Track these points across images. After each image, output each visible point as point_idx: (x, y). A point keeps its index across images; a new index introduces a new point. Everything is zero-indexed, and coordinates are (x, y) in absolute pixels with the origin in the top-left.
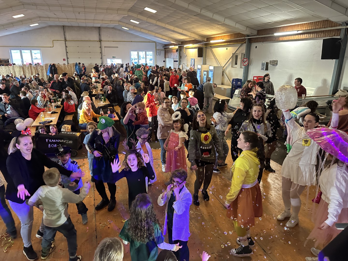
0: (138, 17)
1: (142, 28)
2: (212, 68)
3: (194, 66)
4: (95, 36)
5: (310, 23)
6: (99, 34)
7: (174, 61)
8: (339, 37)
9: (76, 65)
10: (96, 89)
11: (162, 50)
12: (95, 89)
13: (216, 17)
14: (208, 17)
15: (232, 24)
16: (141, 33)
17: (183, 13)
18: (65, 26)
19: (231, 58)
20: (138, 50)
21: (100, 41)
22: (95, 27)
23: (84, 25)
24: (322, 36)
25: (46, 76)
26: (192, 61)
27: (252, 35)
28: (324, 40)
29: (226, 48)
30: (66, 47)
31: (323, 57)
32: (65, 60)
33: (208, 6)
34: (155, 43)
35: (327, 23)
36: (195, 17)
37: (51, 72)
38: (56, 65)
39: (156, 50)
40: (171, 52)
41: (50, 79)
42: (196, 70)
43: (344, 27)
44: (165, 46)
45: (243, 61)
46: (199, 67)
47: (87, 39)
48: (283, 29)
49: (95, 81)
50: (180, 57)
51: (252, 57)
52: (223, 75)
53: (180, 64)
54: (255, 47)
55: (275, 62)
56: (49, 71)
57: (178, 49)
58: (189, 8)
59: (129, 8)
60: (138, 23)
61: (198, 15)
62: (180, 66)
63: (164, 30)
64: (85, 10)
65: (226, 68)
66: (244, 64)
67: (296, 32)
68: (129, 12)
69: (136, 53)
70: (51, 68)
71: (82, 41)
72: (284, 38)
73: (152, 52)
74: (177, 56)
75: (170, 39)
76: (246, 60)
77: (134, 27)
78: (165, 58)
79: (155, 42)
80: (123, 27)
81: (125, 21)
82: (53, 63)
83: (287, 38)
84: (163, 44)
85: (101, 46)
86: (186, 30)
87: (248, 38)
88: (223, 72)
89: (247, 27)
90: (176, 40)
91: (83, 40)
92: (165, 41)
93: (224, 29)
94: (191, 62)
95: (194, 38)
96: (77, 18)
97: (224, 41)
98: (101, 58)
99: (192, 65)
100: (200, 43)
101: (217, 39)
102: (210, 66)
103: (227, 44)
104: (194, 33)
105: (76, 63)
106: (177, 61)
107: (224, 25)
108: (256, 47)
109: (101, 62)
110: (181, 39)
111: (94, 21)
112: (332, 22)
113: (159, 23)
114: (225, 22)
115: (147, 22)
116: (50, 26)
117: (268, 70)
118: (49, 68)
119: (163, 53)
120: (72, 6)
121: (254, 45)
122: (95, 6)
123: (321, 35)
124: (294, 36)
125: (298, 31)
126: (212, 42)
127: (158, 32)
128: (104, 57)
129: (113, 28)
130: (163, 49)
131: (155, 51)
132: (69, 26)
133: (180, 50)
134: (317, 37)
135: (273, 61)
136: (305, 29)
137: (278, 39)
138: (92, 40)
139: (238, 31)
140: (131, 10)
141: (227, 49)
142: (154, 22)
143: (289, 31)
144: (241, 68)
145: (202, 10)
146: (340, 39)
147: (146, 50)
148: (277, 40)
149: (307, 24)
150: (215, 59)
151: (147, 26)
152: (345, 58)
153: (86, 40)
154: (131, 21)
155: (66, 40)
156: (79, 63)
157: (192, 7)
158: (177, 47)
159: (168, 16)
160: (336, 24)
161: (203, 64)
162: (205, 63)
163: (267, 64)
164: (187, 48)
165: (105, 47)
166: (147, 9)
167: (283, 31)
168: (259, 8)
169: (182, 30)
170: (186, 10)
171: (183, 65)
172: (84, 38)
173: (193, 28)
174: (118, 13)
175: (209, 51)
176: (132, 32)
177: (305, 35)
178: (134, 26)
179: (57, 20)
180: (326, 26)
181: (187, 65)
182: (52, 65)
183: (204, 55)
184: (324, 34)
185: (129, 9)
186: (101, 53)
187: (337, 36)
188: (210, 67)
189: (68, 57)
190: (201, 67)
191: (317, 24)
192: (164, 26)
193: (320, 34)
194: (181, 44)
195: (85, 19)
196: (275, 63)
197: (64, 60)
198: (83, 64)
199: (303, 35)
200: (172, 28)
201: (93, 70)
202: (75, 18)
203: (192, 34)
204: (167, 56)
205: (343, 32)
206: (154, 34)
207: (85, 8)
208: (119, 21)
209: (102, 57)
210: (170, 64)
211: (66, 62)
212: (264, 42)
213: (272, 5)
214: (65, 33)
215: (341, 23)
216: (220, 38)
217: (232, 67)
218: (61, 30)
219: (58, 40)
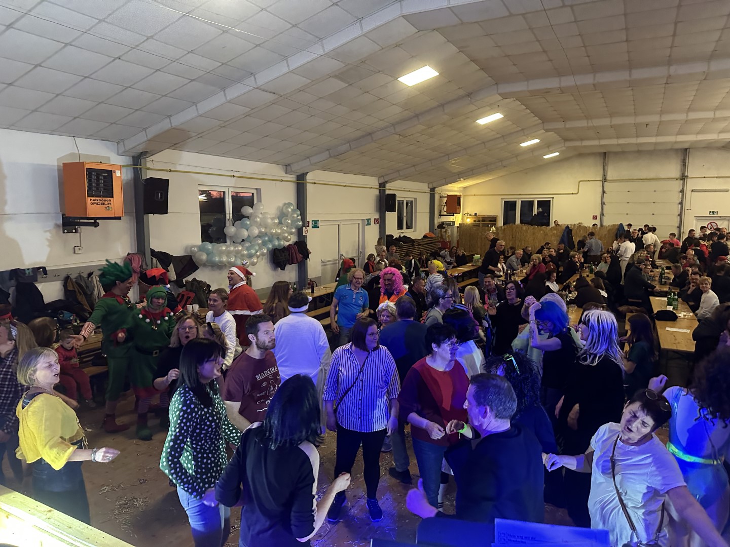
4: (672, 169)
6: (682, 164)
18: (610, 152)
21: (683, 177)
30: (604, 192)
47: (652, 176)
71: (639, 179)
85: (683, 189)
91: (641, 178)
96: (639, 135)
98: (681, 215)
105: (621, 225)
109: (678, 224)
120: (635, 112)
132: (616, 153)
138: (663, 177)
153: (648, 178)
155: (605, 179)
165: (692, 191)
172: (644, 174)
186: (681, 203)
189: (604, 212)
207: (661, 113)
209: (681, 212)
214: (606, 168)
218: (599, 161)
219: (589, 181)
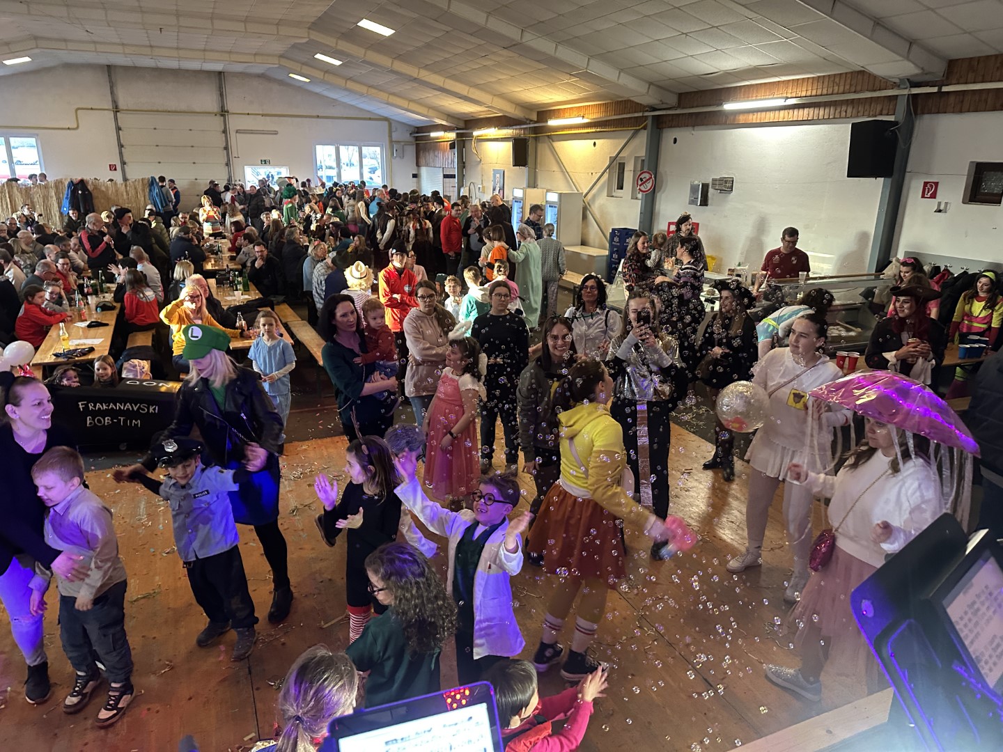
0: (339, 47)
1: (350, 79)
2: (553, 197)
3: (501, 192)
4: (206, 99)
5: (819, 77)
6: (219, 92)
7: (446, 176)
8: (892, 118)
9: (152, 182)
10: (217, 254)
11: (407, 143)
12: (214, 256)
13: (565, 53)
14: (544, 54)
15: (609, 73)
16: (347, 93)
17: (473, 39)
18: (115, 66)
19: (605, 171)
20: (337, 142)
21: (223, 113)
22: (209, 73)
23: (173, 64)
24: (849, 115)
25: (58, 214)
26: (498, 175)
27: (664, 106)
28: (853, 124)
29: (593, 141)
30: (119, 129)
31: (852, 173)
32: (115, 169)
33: (543, 22)
34: (386, 123)
35: (861, 78)
36: (505, 52)
37: (74, 205)
38: (88, 182)
39: (391, 142)
40: (434, 151)
41: (71, 227)
42: (507, 202)
43: (906, 92)
44: (417, 133)
45: (639, 180)
46: (519, 193)
47: (183, 106)
48: (747, 92)
49: (211, 232)
50: (462, 165)
51: (664, 167)
52: (584, 217)
53: (461, 185)
54: (672, 141)
55: (726, 182)
56: (66, 203)
57: (454, 140)
58: (488, 25)
59: (312, 20)
60: (338, 63)
61: (513, 46)
62: (462, 190)
63: (416, 85)
64: (178, 20)
65: (594, 197)
66: (642, 188)
67: (781, 102)
68: (313, 30)
69: (331, 149)
70: (74, 193)
71: (166, 111)
72: (751, 116)
73: (378, 149)
74: (453, 161)
75: (431, 113)
76: (647, 176)
77: (326, 75)
78: (418, 165)
79: (386, 119)
80: (291, 75)
81: (301, 55)
82: (79, 178)
83: (759, 117)
84: (410, 126)
85: (225, 128)
86: (477, 86)
87: (653, 116)
88: (585, 209)
89: (651, 84)
90: (450, 116)
91: (169, 109)
92: (418, 118)
93: (586, 88)
94: (494, 181)
95: (500, 110)
96: (153, 44)
97: (586, 121)
98: (228, 164)
99: (498, 189)
100: (518, 127)
101: (567, 115)
102: (548, 191)
103: (594, 130)
104: (502, 96)
105: (153, 178)
106: (453, 176)
107: (586, 76)
108: (675, 141)
109: (227, 177)
110: (464, 113)
111: (207, 53)
112: (875, 77)
113: (399, 66)
114: (589, 68)
115: (364, 62)
116: (68, 66)
117: (707, 205)
118: (66, 192)
119: (411, 151)
120: (140, 7)
121: (669, 135)
122: (211, 11)
123: (846, 112)
124: (777, 112)
125: (787, 98)
126: (552, 123)
127: (397, 89)
128: (235, 162)
129: (262, 77)
130: (412, 139)
131: (388, 146)
132: (126, 69)
133: (461, 144)
134: (837, 116)
135: (721, 179)
136: (804, 94)
137: (734, 119)
138: (198, 110)
139: (626, 96)
140: (319, 25)
141: (595, 144)
142: (385, 61)
143: (766, 99)
144: (634, 197)
145: (525, 33)
146: (895, 123)
147: (360, 142)
148: (731, 122)
149: (810, 81)
150: (562, 171)
151: (363, 72)
152: (907, 174)
153: (178, 109)
154: (319, 56)
155: (117, 107)
156: (162, 179)
157: (496, 25)
158: (452, 136)
159: (428, 46)
160: (883, 83)
161: (529, 186)
162: (533, 184)
163: (705, 187)
164: (481, 140)
165: (237, 132)
166: (365, 24)
167: (747, 99)
168: (683, 34)
169: (467, 88)
170: (481, 32)
171: (472, 187)
172: (172, 105)
173: (499, 82)
174: (280, 33)
175: (543, 148)
176: (318, 89)
177: (806, 110)
178: (326, 72)
179: (91, 47)
180: (859, 88)
181: (483, 187)
182: (78, 184)
183: (530, 160)
184: (854, 111)
185: (313, 23)
186: (226, 148)
187: (887, 115)
188: (549, 194)
189: (126, 159)
190: (525, 194)
191: (837, 80)
192: (415, 76)
193: (844, 108)
194: (465, 126)
195: (178, 48)
196: (726, 186)
197: (113, 168)
198: (172, 181)
199: (801, 111)
200: (437, 80)
201: (205, 200)
202: (148, 43)
203: (496, 99)
204: (422, 161)
205: (902, 107)
206: (384, 96)
207: (178, 15)
208: (281, 56)
209: (229, 160)
210: (431, 183)
211: (117, 176)
212: (696, 128)
213: (717, 27)
214: (115, 88)
215: (897, 81)
216: (575, 113)
217: (610, 195)
218: (103, 79)
219: (92, 109)
